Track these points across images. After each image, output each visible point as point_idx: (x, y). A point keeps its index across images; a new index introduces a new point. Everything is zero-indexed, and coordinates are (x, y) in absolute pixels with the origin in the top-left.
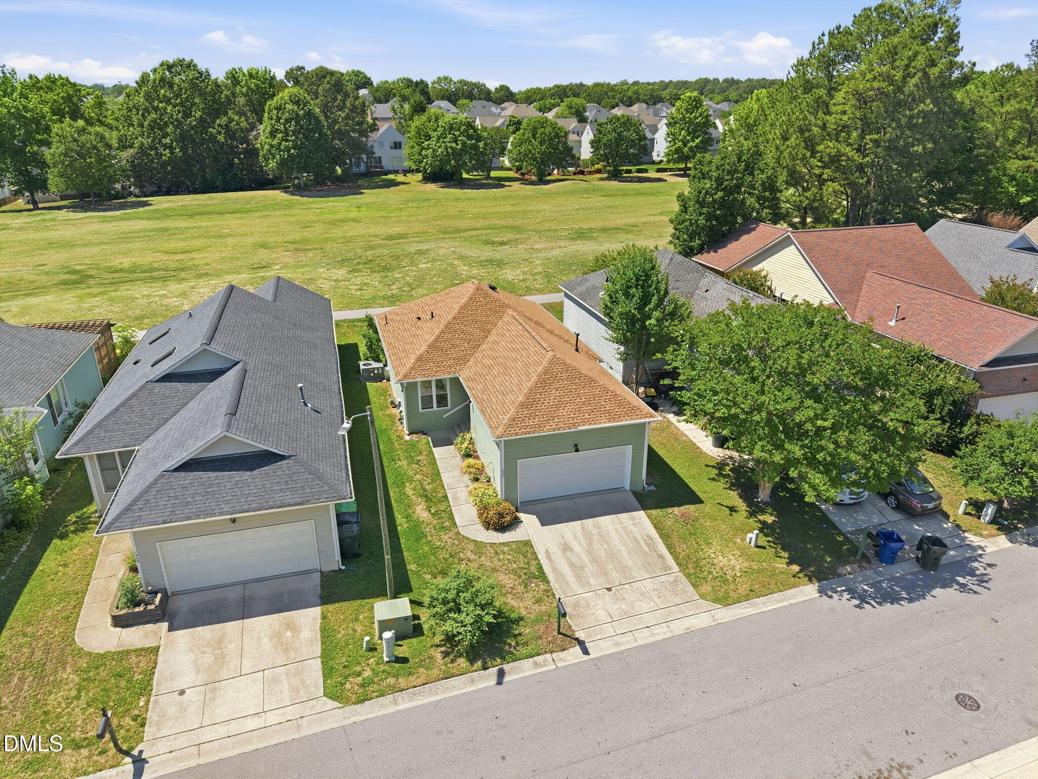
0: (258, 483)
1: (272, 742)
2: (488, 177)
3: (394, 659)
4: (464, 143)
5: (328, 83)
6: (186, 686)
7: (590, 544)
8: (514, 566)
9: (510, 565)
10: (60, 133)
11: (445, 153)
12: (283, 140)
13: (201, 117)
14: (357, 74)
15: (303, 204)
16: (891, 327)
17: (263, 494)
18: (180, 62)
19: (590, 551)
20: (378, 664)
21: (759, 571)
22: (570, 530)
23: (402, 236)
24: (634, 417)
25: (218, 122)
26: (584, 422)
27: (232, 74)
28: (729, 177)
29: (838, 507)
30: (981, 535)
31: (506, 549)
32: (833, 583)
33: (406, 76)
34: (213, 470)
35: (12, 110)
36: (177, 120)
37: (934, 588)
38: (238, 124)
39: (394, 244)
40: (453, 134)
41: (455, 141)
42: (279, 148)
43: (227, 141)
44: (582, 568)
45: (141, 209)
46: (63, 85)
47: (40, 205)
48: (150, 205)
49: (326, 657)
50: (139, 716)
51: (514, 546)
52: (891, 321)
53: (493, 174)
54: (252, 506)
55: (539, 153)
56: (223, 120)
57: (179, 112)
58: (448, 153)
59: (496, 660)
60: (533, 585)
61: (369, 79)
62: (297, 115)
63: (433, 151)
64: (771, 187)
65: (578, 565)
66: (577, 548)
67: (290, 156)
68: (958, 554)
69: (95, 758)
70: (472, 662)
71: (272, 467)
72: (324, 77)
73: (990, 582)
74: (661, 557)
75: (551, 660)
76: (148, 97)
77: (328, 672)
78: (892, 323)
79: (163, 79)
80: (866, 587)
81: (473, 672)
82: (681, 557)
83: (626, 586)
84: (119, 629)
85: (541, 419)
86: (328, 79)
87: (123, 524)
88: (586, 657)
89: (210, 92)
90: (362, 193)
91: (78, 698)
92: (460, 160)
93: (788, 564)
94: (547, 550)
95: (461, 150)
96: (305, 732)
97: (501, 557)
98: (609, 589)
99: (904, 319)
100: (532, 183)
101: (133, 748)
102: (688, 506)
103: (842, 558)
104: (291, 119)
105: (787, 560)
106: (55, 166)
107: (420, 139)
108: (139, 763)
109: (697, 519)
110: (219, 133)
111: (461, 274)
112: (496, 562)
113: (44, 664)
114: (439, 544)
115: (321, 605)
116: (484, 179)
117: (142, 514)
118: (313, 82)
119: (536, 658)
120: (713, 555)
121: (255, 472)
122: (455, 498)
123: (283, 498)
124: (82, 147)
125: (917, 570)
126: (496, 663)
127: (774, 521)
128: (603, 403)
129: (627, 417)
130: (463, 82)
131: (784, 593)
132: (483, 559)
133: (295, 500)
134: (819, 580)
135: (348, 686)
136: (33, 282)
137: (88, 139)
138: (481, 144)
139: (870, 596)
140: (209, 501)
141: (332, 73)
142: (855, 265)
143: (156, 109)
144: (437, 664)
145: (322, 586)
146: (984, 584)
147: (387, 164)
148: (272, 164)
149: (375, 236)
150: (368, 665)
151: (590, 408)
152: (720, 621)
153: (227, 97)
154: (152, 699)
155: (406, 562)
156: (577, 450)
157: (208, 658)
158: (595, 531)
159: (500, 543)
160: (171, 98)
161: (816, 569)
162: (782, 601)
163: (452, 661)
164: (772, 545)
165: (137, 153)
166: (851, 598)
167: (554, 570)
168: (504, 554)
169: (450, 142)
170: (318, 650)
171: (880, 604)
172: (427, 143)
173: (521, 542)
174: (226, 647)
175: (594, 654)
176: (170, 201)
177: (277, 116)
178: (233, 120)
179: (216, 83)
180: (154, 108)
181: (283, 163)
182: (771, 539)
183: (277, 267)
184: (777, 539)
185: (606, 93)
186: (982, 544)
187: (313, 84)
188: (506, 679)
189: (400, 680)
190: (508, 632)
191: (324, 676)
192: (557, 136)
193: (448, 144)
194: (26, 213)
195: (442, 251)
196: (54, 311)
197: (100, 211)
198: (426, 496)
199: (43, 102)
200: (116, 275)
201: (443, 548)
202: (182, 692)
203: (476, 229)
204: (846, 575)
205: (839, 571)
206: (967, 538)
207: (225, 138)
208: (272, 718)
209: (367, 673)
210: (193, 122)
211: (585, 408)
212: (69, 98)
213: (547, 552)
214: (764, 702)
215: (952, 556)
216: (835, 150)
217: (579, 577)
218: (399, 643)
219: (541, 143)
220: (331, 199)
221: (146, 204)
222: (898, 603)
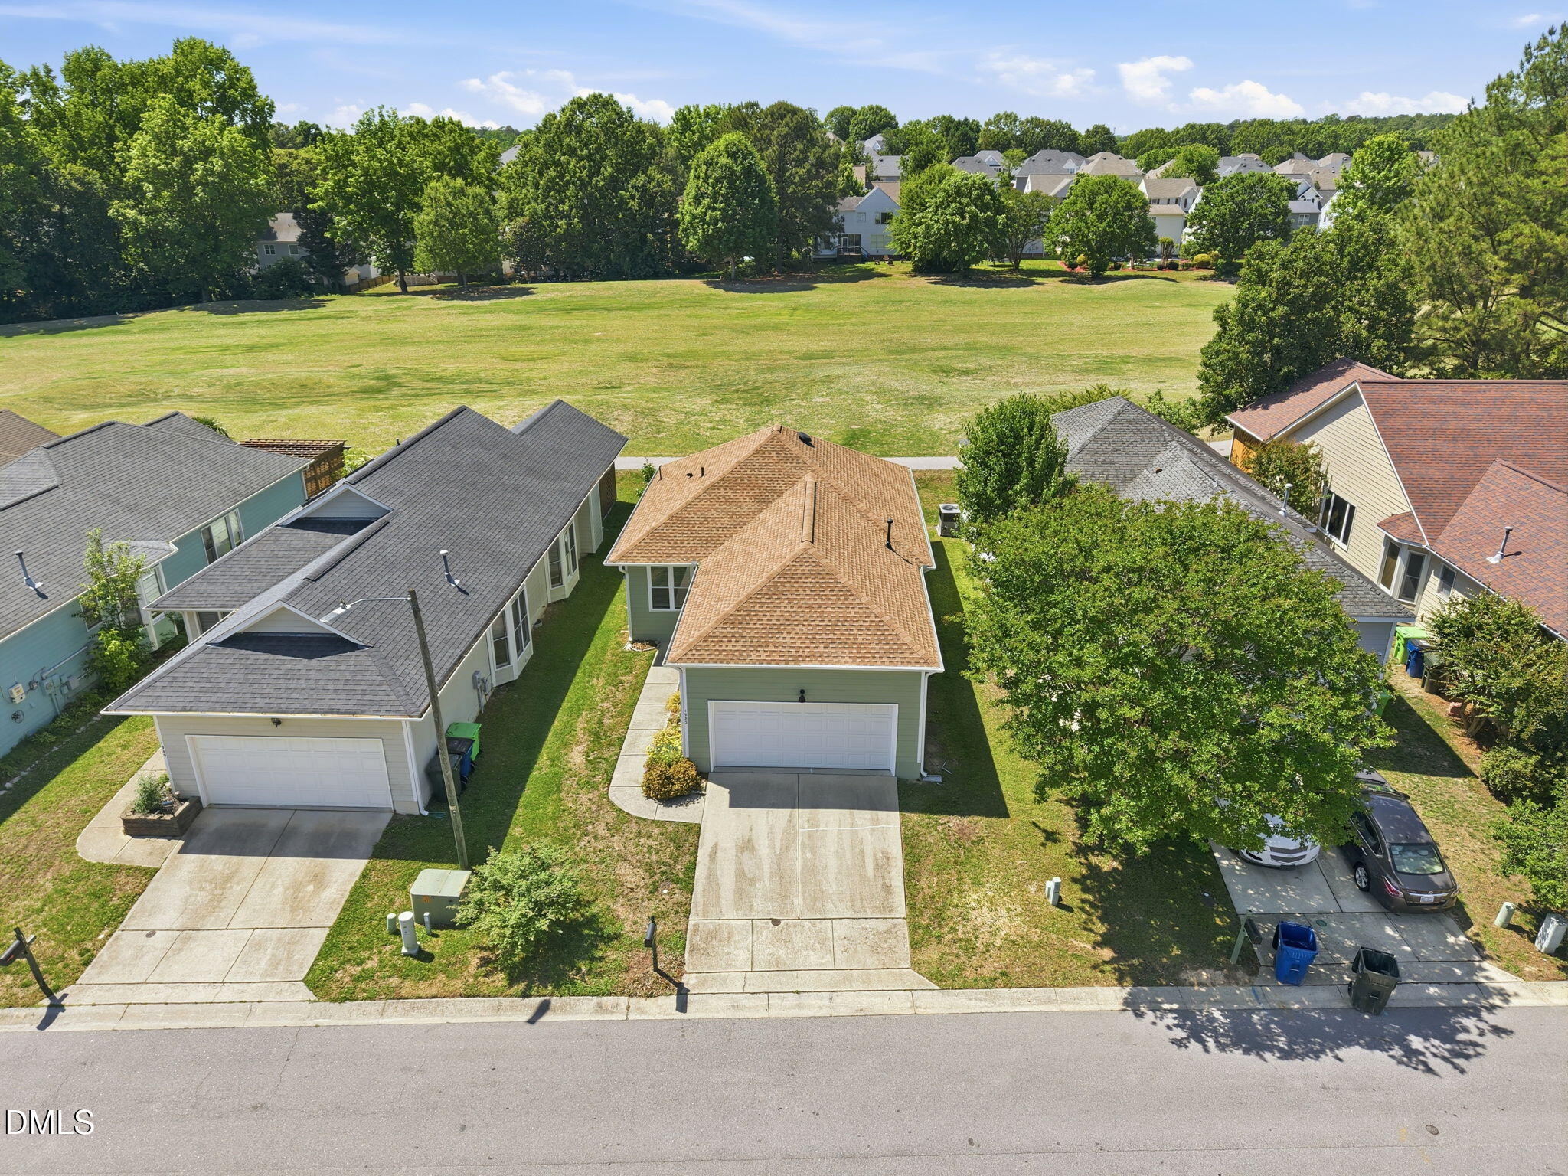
0: (312, 677)
1: (208, 1024)
2: (1016, 269)
3: (414, 952)
4: (974, 217)
5: (787, 125)
6: (159, 927)
7: (786, 848)
9: (647, 855)
10: (433, 194)
11: (942, 231)
12: (709, 207)
13: (612, 175)
14: (877, 111)
15: (722, 301)
16: (1490, 566)
17: (312, 692)
18: (596, 99)
19: (780, 859)
20: (393, 954)
21: (1038, 946)
22: (768, 822)
23: (827, 355)
24: (898, 659)
25: (633, 181)
26: (812, 658)
27: (683, 113)
28: (1303, 282)
29: (1250, 866)
30: (1518, 972)
31: (656, 831)
32: (1160, 994)
33: (947, 114)
34: (265, 651)
35: (385, 164)
36: (580, 179)
37: (1349, 1043)
38: (659, 185)
39: (806, 366)
40: (960, 203)
41: (962, 214)
42: (703, 220)
43: (641, 209)
44: (753, 881)
45: (518, 299)
46: (451, 131)
47: (410, 289)
48: (532, 293)
49: (338, 930)
50: (89, 951)
51: (670, 829)
52: (1493, 555)
53: (1025, 264)
54: (292, 706)
55: (1094, 233)
56: (640, 179)
57: (584, 168)
58: (947, 232)
59: (546, 987)
60: (665, 891)
61: (893, 118)
62: (733, 172)
63: (927, 229)
64: (1395, 302)
65: (751, 876)
66: (763, 850)
67: (716, 230)
68: (1445, 994)
69: (15, 990)
70: (512, 981)
71: (336, 657)
72: (782, 117)
73: (1474, 1060)
74: (888, 889)
75: (624, 1006)
76: (549, 146)
77: (328, 949)
78: (1494, 560)
79: (569, 123)
80: (1217, 1014)
81: (505, 996)
82: (920, 896)
83: (806, 923)
84: (129, 837)
85: (748, 643)
86: (787, 119)
87: (137, 704)
88: (680, 1016)
89: (629, 141)
90: (813, 288)
91: (40, 911)
92: (964, 242)
93: (1097, 945)
94: (716, 845)
95: (969, 226)
96: (254, 1023)
97: (643, 840)
98: (776, 922)
99: (1519, 553)
100: (1081, 281)
101: (58, 989)
102: (978, 818)
103: (1201, 954)
104: (724, 178)
105: (1099, 938)
106: (423, 238)
107: (913, 209)
108: (56, 1007)
109: (980, 841)
110: (633, 197)
111: (867, 416)
112: (631, 848)
113: (29, 863)
114: (570, 805)
115: (370, 858)
116: (1007, 272)
117: (162, 694)
118: (766, 125)
119: (604, 999)
120: (974, 904)
121: (314, 662)
122: (633, 744)
123: (332, 702)
124: (455, 214)
125: (1341, 1005)
126: (545, 992)
127: (1115, 869)
128: (855, 632)
129: (885, 659)
130: (1035, 122)
131: (1059, 990)
132: (615, 839)
133: (345, 707)
134: (1137, 983)
135: (339, 975)
136: (330, 387)
137: (466, 204)
138: (1001, 218)
139: (1215, 1031)
140: (244, 691)
141: (794, 111)
142: (1471, 448)
143: (557, 163)
144: (465, 973)
145: (385, 833)
146: (1460, 1061)
147: (867, 246)
148: (692, 243)
149: (789, 353)
150: (380, 952)
151: (831, 636)
152: (919, 1011)
153: (651, 147)
154: (117, 932)
155: (513, 822)
156: (802, 700)
157: (202, 897)
158: (806, 828)
159: (653, 821)
160: (576, 149)
161: (1141, 964)
162: (1050, 1002)
163: (487, 975)
164: (1087, 907)
165: (528, 224)
166: (1176, 1025)
167: (711, 875)
168: (649, 837)
169: (953, 215)
170: (332, 918)
171: (1222, 1047)
172: (920, 215)
173: (686, 825)
174: (231, 887)
175: (693, 1012)
176: (557, 290)
177: (706, 174)
178: (653, 179)
179: (639, 127)
180: (554, 163)
181: (706, 242)
182: (1090, 898)
183: (629, 389)
184: (1102, 899)
185: (1278, 136)
186: (1510, 989)
187: (766, 127)
188: (547, 1018)
189: (407, 983)
190: (588, 951)
191: (319, 955)
192: (1129, 206)
193: (948, 217)
194: (386, 298)
195: (855, 381)
196: (324, 425)
197: (473, 299)
198: (597, 734)
199: (425, 154)
200: (428, 385)
201: (571, 813)
202: (152, 934)
203: (945, 348)
204: (1192, 985)
205: (1183, 976)
206: (1484, 970)
207: (639, 204)
208: (227, 994)
209: (371, 964)
210: (599, 181)
211: (824, 636)
212: (457, 149)
213: (715, 848)
214: (901, 1154)
215: (1431, 998)
216: (1533, 240)
217: (742, 894)
218: (434, 932)
219: (1100, 218)
220: (765, 295)
221: (527, 292)
222: (1258, 1054)
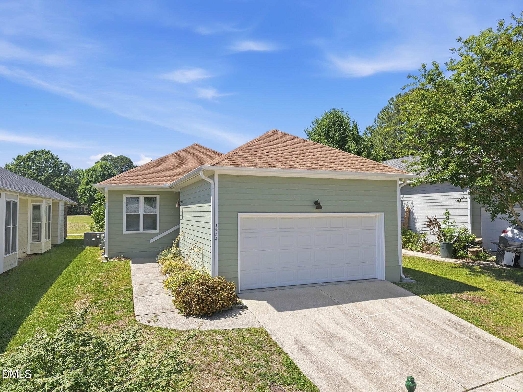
5: (124, 162)
7: (367, 331)
8: (238, 362)
18: (42, 151)
24: (384, 170)
26: (326, 168)
31: (220, 338)
65: (364, 359)
79: (29, 158)
94: (296, 340)
97: (211, 348)
109: (495, 303)
129: (376, 170)
158: (364, 316)
159: (209, 331)
167: (321, 368)
168: (216, 344)
173: (248, 331)
213: (297, 342)
217: (377, 378)
